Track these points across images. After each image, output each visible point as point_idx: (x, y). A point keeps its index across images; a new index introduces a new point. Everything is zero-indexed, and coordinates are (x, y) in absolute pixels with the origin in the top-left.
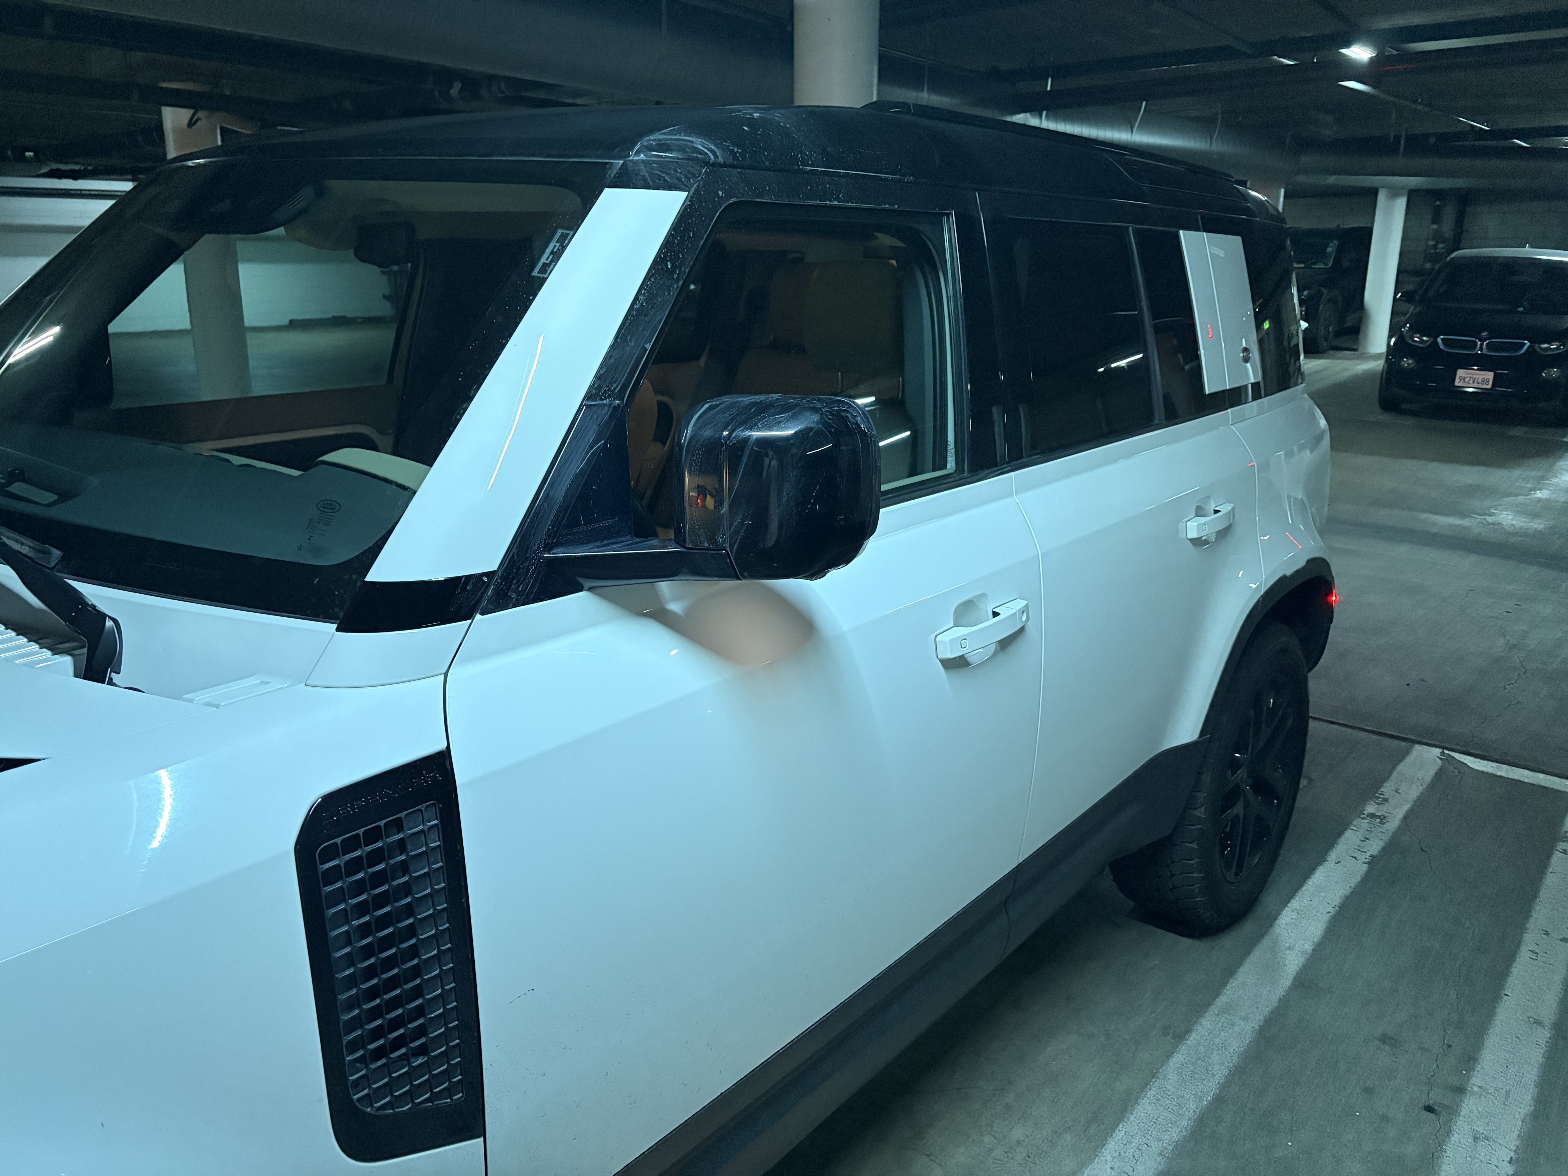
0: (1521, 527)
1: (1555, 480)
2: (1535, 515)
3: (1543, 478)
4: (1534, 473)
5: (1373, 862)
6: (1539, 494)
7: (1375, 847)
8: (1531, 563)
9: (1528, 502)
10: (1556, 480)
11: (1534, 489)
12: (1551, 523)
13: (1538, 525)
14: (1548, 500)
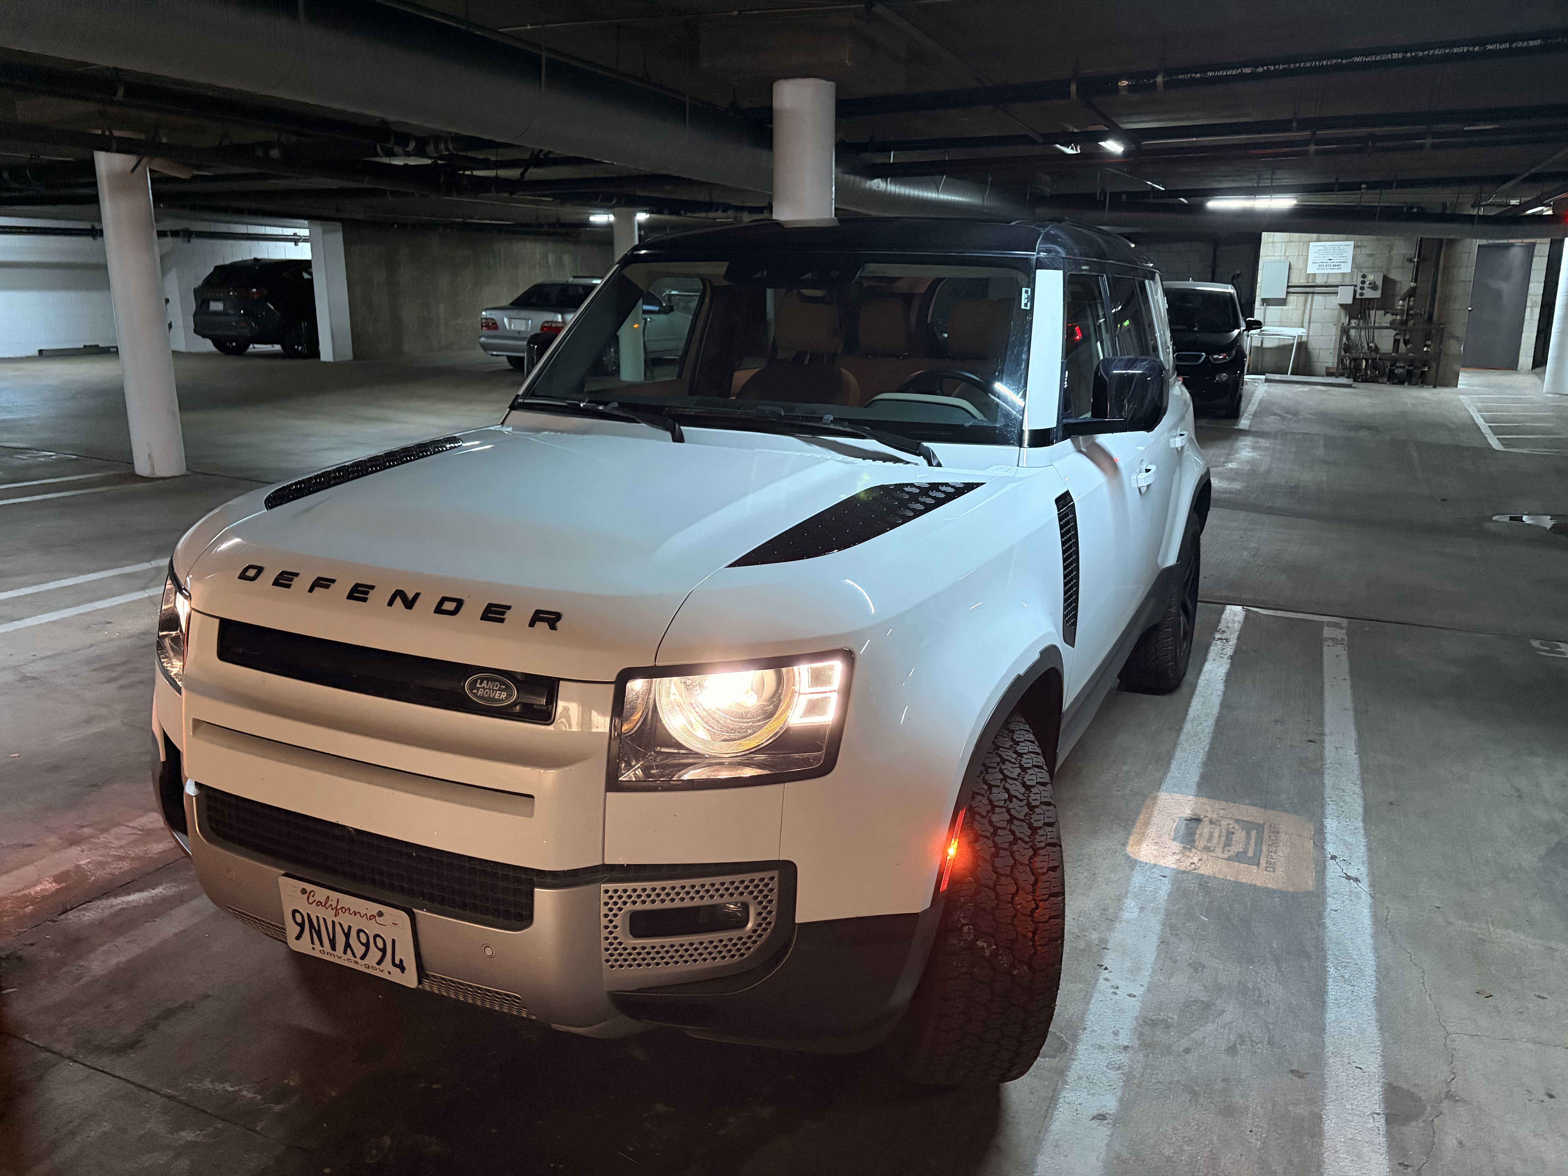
0: (1226, 488)
1: (1237, 456)
2: (1232, 479)
3: (1228, 454)
4: (1222, 451)
5: (1232, 658)
6: (1230, 465)
7: (1230, 651)
8: (1242, 510)
9: (1225, 471)
10: (1239, 456)
11: (1226, 462)
12: (1245, 484)
13: (1237, 486)
14: (1237, 469)
